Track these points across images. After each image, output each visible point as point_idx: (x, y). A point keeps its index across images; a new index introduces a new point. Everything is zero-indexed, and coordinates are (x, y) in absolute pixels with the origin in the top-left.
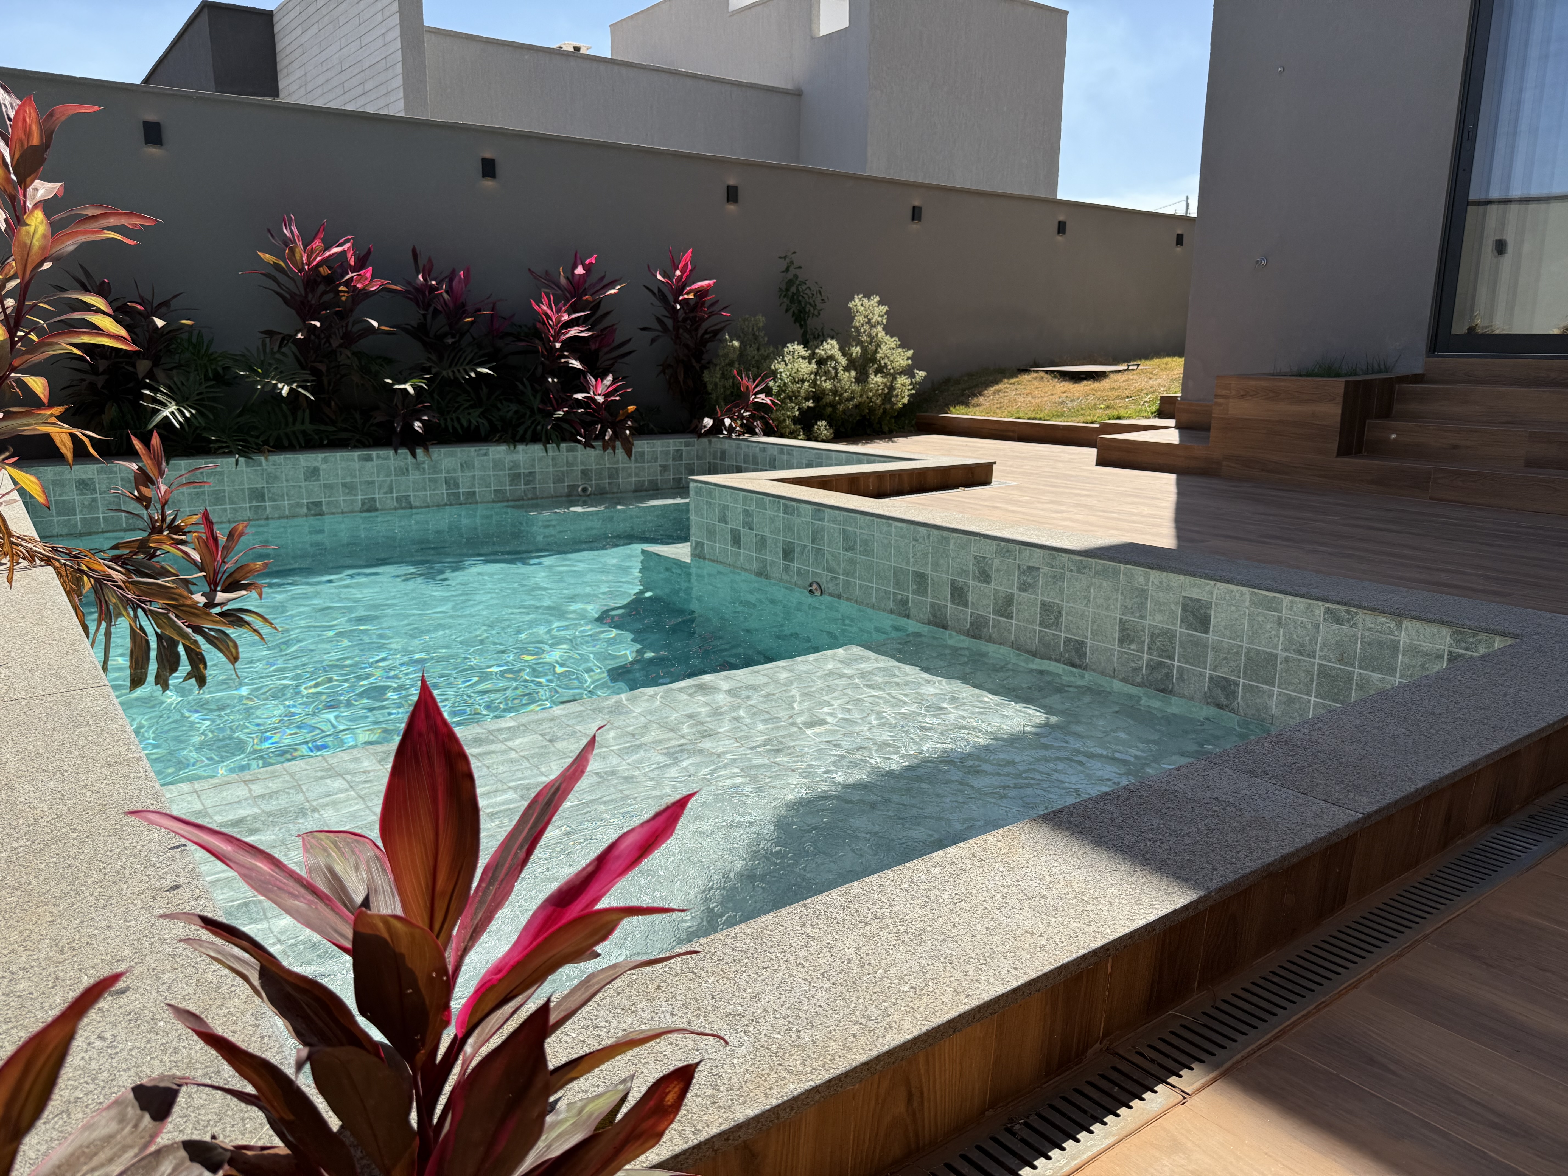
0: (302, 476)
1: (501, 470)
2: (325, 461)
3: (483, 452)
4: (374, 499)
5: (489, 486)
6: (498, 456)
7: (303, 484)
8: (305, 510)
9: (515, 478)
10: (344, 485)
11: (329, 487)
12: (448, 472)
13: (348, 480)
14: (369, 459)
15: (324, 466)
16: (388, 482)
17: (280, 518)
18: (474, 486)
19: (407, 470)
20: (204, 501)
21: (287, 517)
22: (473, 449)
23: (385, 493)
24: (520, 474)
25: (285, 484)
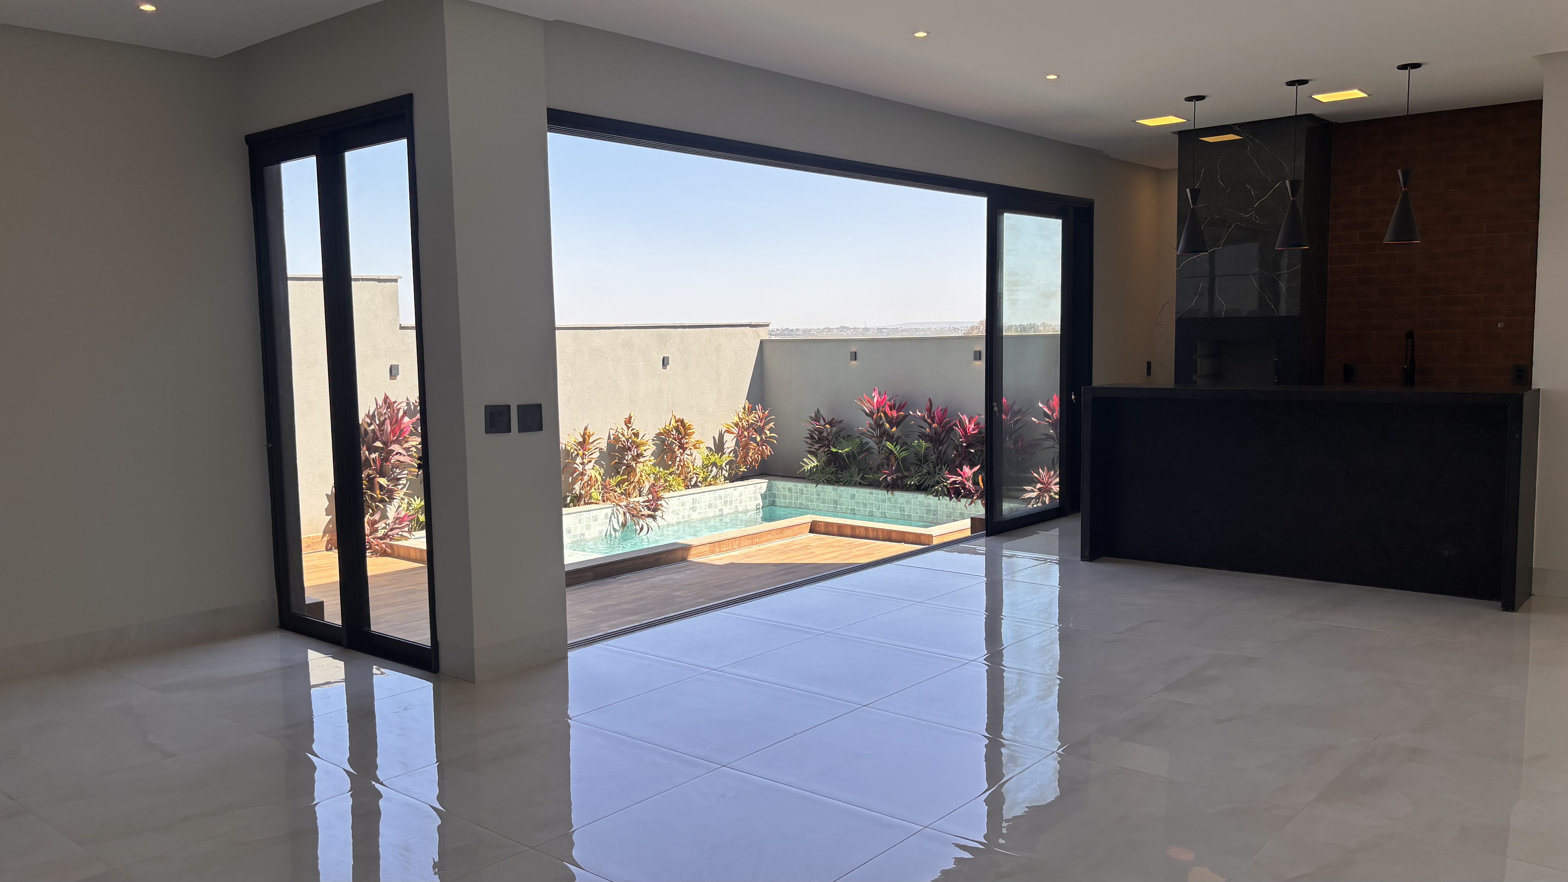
0: (849, 497)
1: (922, 506)
2: (857, 492)
3: (915, 497)
4: (873, 511)
5: (917, 513)
6: (921, 500)
7: (850, 500)
8: (849, 511)
9: (928, 511)
10: (863, 503)
11: (858, 503)
12: (901, 504)
13: (864, 501)
14: (872, 493)
15: (857, 494)
16: (878, 505)
17: (842, 513)
18: (911, 512)
19: (885, 500)
20: (820, 501)
21: (844, 513)
22: (911, 495)
23: (877, 509)
24: (931, 509)
25: (844, 499)
